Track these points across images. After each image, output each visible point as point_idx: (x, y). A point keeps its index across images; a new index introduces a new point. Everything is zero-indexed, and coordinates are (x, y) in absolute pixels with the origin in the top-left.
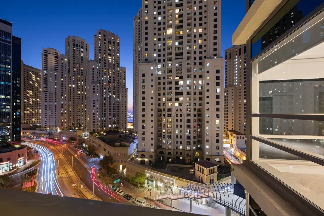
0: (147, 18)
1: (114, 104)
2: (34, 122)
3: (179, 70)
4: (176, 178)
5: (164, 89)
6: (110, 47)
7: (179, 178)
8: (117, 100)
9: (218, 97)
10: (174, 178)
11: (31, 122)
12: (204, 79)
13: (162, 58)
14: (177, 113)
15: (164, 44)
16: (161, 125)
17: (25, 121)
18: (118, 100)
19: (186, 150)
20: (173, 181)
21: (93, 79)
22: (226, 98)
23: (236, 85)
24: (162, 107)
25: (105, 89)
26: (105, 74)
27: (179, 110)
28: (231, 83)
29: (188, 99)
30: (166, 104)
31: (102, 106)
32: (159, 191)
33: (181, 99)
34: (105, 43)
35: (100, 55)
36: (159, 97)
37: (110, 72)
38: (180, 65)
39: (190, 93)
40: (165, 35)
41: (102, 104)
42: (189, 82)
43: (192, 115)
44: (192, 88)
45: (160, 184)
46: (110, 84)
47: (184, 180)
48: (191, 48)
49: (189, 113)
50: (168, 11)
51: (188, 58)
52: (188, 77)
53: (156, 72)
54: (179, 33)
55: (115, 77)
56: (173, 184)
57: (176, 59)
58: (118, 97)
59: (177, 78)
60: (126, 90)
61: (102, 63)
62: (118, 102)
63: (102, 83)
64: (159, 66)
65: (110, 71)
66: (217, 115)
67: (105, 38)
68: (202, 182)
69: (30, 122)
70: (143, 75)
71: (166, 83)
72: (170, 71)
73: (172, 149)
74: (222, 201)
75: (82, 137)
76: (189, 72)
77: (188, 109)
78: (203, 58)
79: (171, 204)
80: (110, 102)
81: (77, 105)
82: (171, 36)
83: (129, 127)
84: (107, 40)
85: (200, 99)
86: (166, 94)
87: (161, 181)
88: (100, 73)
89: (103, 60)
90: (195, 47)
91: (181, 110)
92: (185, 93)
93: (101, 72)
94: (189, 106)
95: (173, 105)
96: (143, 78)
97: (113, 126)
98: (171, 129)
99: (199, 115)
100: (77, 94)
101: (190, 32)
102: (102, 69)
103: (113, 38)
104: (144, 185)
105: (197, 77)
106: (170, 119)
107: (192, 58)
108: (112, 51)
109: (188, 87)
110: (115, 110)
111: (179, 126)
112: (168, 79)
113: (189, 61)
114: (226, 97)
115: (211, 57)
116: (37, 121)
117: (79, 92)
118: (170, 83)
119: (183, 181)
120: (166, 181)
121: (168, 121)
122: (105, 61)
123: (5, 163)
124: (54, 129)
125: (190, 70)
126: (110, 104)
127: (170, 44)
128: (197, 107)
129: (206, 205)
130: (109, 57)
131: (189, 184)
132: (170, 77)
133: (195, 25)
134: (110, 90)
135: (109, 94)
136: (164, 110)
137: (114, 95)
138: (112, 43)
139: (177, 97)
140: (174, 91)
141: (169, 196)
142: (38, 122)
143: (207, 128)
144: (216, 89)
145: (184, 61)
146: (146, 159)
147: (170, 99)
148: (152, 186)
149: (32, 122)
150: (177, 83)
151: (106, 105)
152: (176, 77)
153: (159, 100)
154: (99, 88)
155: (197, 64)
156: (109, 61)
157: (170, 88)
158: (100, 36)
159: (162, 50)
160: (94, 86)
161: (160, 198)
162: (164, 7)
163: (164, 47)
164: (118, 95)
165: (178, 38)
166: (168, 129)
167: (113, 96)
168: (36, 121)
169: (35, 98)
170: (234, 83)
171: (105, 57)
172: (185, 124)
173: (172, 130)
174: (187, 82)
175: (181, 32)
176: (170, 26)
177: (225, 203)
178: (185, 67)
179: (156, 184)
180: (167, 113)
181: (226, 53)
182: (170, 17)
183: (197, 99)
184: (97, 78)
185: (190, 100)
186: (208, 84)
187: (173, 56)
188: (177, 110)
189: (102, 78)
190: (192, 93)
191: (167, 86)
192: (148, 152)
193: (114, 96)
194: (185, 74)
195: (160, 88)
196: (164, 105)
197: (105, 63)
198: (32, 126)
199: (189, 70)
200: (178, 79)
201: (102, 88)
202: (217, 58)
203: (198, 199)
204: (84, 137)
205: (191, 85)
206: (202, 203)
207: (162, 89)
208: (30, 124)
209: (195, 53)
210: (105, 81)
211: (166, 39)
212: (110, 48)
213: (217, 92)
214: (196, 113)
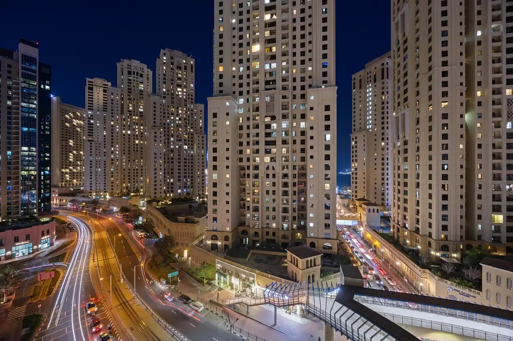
0: (221, 30)
1: (185, 159)
2: (75, 185)
3: (269, 106)
4: (257, 272)
5: (248, 135)
6: (180, 74)
7: (263, 273)
8: (190, 152)
9: (327, 147)
10: (255, 273)
11: (71, 185)
12: (307, 120)
13: (245, 89)
14: (268, 172)
15: (248, 68)
16: (244, 190)
17: (63, 184)
18: (192, 152)
19: (281, 229)
20: (253, 277)
21: (155, 122)
22: (355, 149)
23: (370, 129)
24: (245, 163)
25: (172, 136)
26: (172, 114)
27: (271, 168)
28: (362, 126)
29: (284, 150)
30: (252, 159)
31: (167, 162)
32: (234, 292)
33: (274, 150)
34: (172, 69)
35: (164, 86)
36: (241, 148)
37: (180, 112)
38: (272, 98)
39: (287, 142)
40: (249, 54)
41: (168, 159)
42: (285, 124)
43: (290, 176)
44: (290, 134)
45: (235, 281)
46: (180, 129)
47: (270, 276)
48: (288, 72)
49: (286, 172)
50: (254, 17)
51: (284, 88)
52: (284, 117)
53: (236, 110)
54: (271, 50)
55: (187, 118)
56: (253, 281)
57: (266, 89)
58: (192, 148)
59: (268, 120)
60: (203, 137)
61: (169, 97)
62: (192, 156)
63: (168, 128)
64: (241, 101)
65: (180, 110)
66: (326, 175)
67: (173, 60)
68: (296, 281)
69: (69, 185)
70: (215, 115)
71: (251, 127)
72: (257, 109)
73: (260, 227)
75: (138, 206)
76: (286, 109)
77: (284, 166)
78: (307, 87)
79: (247, 312)
80: (179, 155)
81: (134, 161)
82: (258, 55)
84: (176, 64)
85: (303, 151)
86: (251, 143)
87: (238, 276)
88: (164, 113)
89: (170, 94)
90: (294, 71)
91: (273, 168)
92: (279, 142)
93: (166, 112)
94: (286, 161)
95: (261, 160)
96: (215, 119)
97: (185, 191)
98: (258, 196)
99: (302, 175)
100: (134, 145)
101: (287, 49)
102: (168, 106)
103: (184, 61)
104: (212, 282)
105: (298, 116)
106: (257, 182)
107: (290, 87)
108: (183, 79)
109: (284, 133)
110: (187, 168)
111: (271, 193)
112: (253, 120)
113: (285, 93)
114: (354, 147)
115: (319, 85)
116: (80, 184)
117: (137, 142)
118: (257, 127)
119: (267, 277)
120: (244, 276)
121: (254, 185)
122: (172, 94)
123: (23, 243)
124: (102, 195)
125: (287, 107)
126: (180, 159)
127: (258, 67)
128: (299, 163)
130: (179, 89)
131: (275, 282)
132: (257, 118)
133: (294, 37)
134: (180, 139)
135: (178, 144)
136: (248, 167)
137: (186, 144)
138: (183, 67)
139: (268, 147)
140: (262, 139)
141: (244, 300)
142: (82, 185)
143: (311, 196)
144: (325, 135)
145: (278, 93)
146: (220, 242)
147: (257, 151)
148: (225, 283)
149: (73, 184)
150: (268, 126)
151: (174, 160)
152: (266, 117)
153: (241, 152)
154: (162, 135)
155: (298, 96)
156: (178, 95)
157: (257, 135)
158: (165, 58)
159: (245, 77)
160: (155, 133)
161: (232, 302)
162: (248, 12)
163: (248, 72)
164: (192, 145)
165: (269, 58)
166: (254, 196)
167: (184, 146)
168: (78, 183)
169: (77, 150)
170: (366, 125)
171: (172, 90)
172: (280, 189)
173: (260, 199)
174: (283, 125)
175: (274, 49)
176: (257, 41)
178: (279, 101)
179: (230, 279)
180: (252, 172)
181: (354, 79)
182: (257, 26)
183: (299, 151)
184: (161, 120)
185: (288, 151)
186: (312, 128)
187: (262, 85)
188: (268, 168)
189: (168, 121)
190: (290, 142)
191: (253, 132)
192: (222, 231)
193: (186, 147)
194: (278, 113)
195: (242, 134)
196: (248, 160)
197: (172, 98)
198: (72, 190)
199: (286, 105)
200: (270, 120)
201: (168, 135)
202: (325, 87)
204: (140, 206)
205: (288, 129)
206: (295, 312)
207: (245, 136)
208: (70, 187)
209: (294, 80)
210: (172, 125)
211: (251, 60)
212: (180, 75)
213: (325, 140)
214: (296, 172)
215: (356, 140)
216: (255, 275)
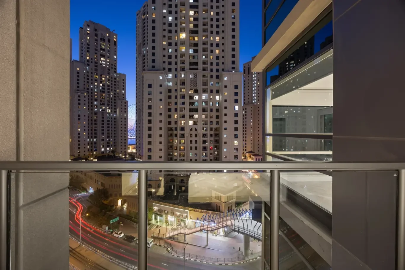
0: (154, 16)
1: (108, 121)
3: (193, 82)
4: (190, 209)
5: (176, 104)
6: (103, 45)
7: (194, 209)
8: (113, 115)
9: (236, 115)
10: (188, 209)
12: (222, 95)
13: (173, 67)
14: (191, 132)
15: (176, 50)
16: (172, 147)
18: (115, 115)
20: (187, 213)
21: (78, 87)
22: (245, 117)
23: (254, 103)
24: (173, 126)
25: (96, 100)
26: (96, 80)
27: (194, 129)
28: (250, 100)
29: (204, 116)
30: (179, 123)
31: (92, 124)
32: (170, 227)
33: (196, 116)
34: (96, 40)
35: (88, 54)
36: (170, 113)
37: (103, 79)
38: (195, 76)
39: (206, 110)
40: (176, 39)
41: (92, 120)
42: (205, 97)
43: (209, 135)
44: (208, 104)
45: (171, 218)
46: (104, 95)
47: (200, 210)
48: (207, 58)
49: (205, 133)
50: (181, 11)
51: (204, 70)
52: (204, 91)
53: (166, 82)
54: (194, 39)
55: (111, 85)
56: (187, 216)
57: (190, 69)
58: (115, 112)
59: (191, 92)
60: (125, 103)
61: (92, 65)
62: (115, 118)
63: (92, 93)
64: (170, 76)
65: (103, 77)
66: (235, 135)
67: (96, 32)
68: (219, 211)
70: (150, 86)
71: (179, 97)
72: (183, 83)
73: (186, 175)
74: (240, 229)
76: (205, 85)
77: (204, 128)
78: (220, 70)
79: (185, 240)
80: (103, 118)
82: (185, 41)
83: (129, 151)
84: (99, 37)
85: (217, 117)
86: (178, 110)
87: (173, 214)
88: (88, 79)
89: (94, 62)
90: (211, 57)
91: (196, 130)
92: (200, 110)
93: (90, 78)
94: (205, 124)
95: (187, 123)
96: (150, 89)
97: (108, 149)
98: (184, 152)
99: (217, 135)
101: (206, 40)
102: (92, 73)
103: (107, 35)
104: (150, 222)
105: (214, 91)
106: (183, 140)
107: (209, 69)
108: (106, 51)
109: (204, 103)
110: (110, 129)
111: (194, 148)
112: (180, 92)
113: (205, 73)
114: (245, 115)
115: (230, 70)
118: (183, 97)
119: (198, 212)
120: (178, 214)
121: (180, 143)
122: (96, 63)
125: (206, 84)
126: (103, 121)
127: (183, 51)
128: (214, 126)
129: (223, 235)
130: (102, 59)
131: (205, 214)
132: (183, 90)
133: (212, 32)
134: (103, 103)
135: (101, 108)
136: (176, 129)
137: (109, 108)
138: (106, 40)
139: (192, 113)
140: (187, 106)
141: (182, 231)
143: (225, 150)
144: (235, 107)
145: (200, 73)
146: (154, 189)
147: (183, 116)
148: (161, 221)
150: (191, 97)
151: (98, 122)
152: (190, 90)
153: (170, 116)
154: (86, 99)
155: (214, 77)
156: (101, 64)
157: (183, 103)
158: (88, 29)
159: (173, 57)
160: (79, 96)
161: (171, 234)
162: (176, 6)
163: (176, 54)
164: (115, 109)
165: (192, 45)
166: (180, 152)
167: (108, 110)
170: (252, 100)
171: (95, 59)
172: (200, 145)
173: (186, 153)
174: (203, 97)
175: (196, 39)
176: (183, 30)
177: (243, 231)
178: (200, 80)
179: (166, 218)
180: (179, 132)
181: (245, 67)
182: (183, 18)
183: (214, 117)
184: (84, 85)
185: (206, 117)
186: (226, 101)
187: (187, 65)
188: (191, 130)
189: (92, 86)
190: (209, 110)
191: (180, 101)
192: (156, 181)
193: (110, 111)
194: (200, 88)
195: (171, 103)
196: (176, 122)
197: (96, 66)
199: (205, 82)
201: (92, 99)
202: (235, 72)
203: (215, 230)
205: (207, 100)
206: (219, 234)
207: (173, 103)
209: (212, 64)
210: (96, 90)
211: (179, 44)
212: (103, 47)
213: (235, 110)
214: (212, 132)
215: (246, 110)
216: (188, 211)
